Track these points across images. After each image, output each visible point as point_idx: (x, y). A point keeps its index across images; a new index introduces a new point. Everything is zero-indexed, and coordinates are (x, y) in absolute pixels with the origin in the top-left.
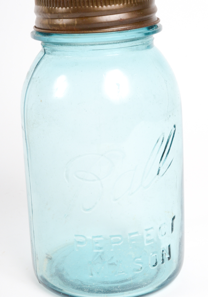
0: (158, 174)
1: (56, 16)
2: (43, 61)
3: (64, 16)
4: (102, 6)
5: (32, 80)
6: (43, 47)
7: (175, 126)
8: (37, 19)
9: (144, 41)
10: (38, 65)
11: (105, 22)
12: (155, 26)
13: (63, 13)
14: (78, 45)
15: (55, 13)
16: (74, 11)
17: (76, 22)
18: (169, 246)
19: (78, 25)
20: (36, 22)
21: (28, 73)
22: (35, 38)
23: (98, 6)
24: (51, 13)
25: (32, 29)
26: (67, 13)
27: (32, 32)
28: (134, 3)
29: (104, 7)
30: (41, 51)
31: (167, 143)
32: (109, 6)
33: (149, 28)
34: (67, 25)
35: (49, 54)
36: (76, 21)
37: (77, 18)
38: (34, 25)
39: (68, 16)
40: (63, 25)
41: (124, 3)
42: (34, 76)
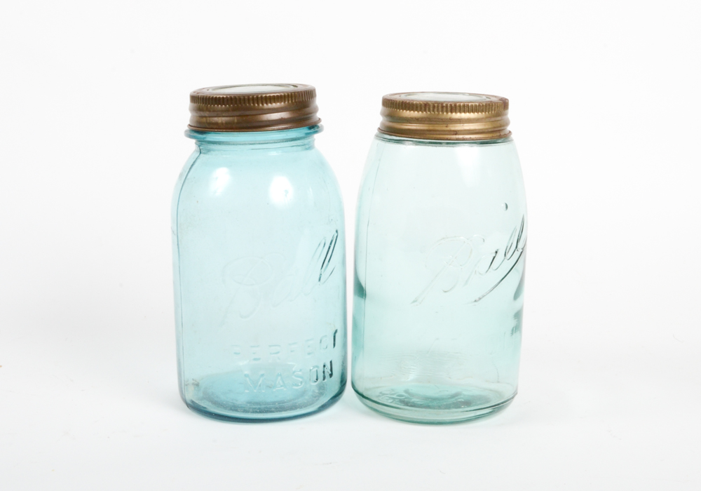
0: (320, 280)
1: (215, 114)
2: (199, 161)
3: (224, 115)
4: (267, 104)
5: (187, 181)
6: (199, 146)
7: (337, 231)
8: (192, 117)
9: (305, 141)
10: (192, 165)
11: (266, 121)
12: (316, 126)
13: (223, 111)
14: (237, 144)
15: (214, 111)
16: (234, 110)
17: (236, 121)
18: (331, 362)
19: (238, 123)
20: (191, 121)
21: (181, 175)
22: (191, 137)
23: (263, 104)
24: (210, 111)
25: (187, 128)
26: (227, 111)
27: (186, 131)
28: (295, 102)
29: (270, 105)
30: (196, 151)
31: (329, 248)
32: (274, 104)
33: (310, 128)
34: (227, 123)
35: (204, 153)
36: (236, 119)
37: (237, 116)
38: (189, 123)
39: (227, 114)
40: (222, 123)
41: (285, 102)
42: (188, 177)
